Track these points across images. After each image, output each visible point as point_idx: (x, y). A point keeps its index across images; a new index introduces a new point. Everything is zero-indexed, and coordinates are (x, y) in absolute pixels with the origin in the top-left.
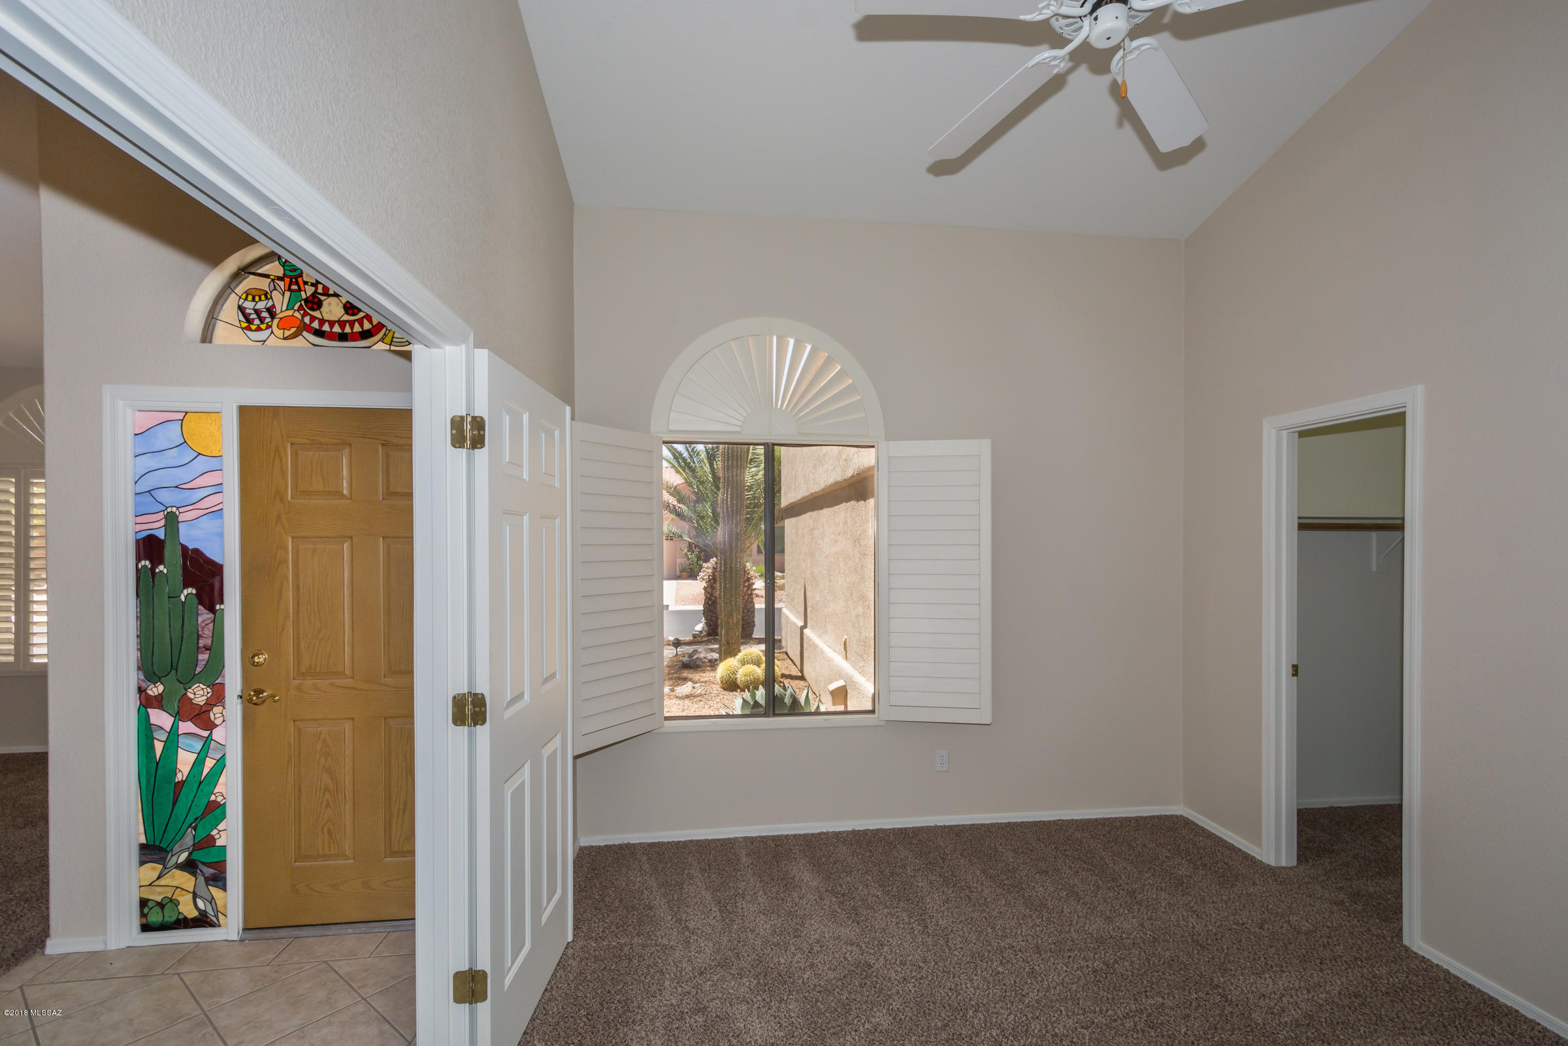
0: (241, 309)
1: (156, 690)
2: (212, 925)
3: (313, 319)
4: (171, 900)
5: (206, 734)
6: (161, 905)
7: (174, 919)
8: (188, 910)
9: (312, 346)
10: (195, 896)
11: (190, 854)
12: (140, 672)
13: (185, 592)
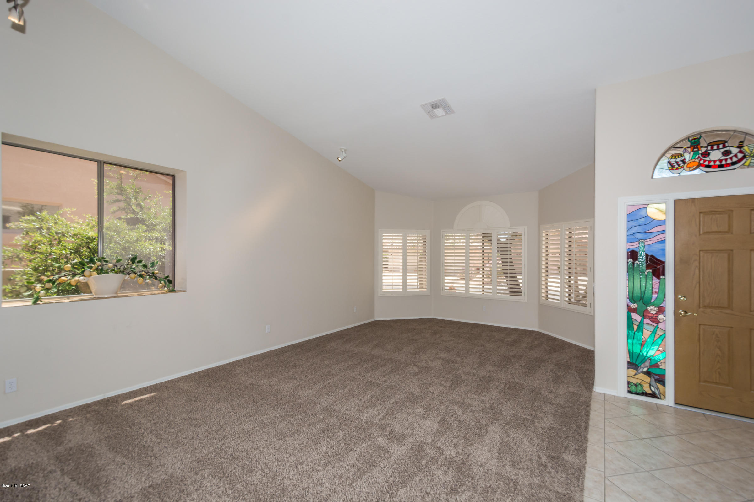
0: (669, 162)
1: (634, 306)
2: (657, 398)
3: (705, 161)
4: (640, 384)
5: (655, 325)
6: (636, 385)
7: (641, 392)
8: (647, 389)
9: (704, 172)
10: (650, 385)
11: (648, 369)
12: (628, 300)
13: (647, 271)
